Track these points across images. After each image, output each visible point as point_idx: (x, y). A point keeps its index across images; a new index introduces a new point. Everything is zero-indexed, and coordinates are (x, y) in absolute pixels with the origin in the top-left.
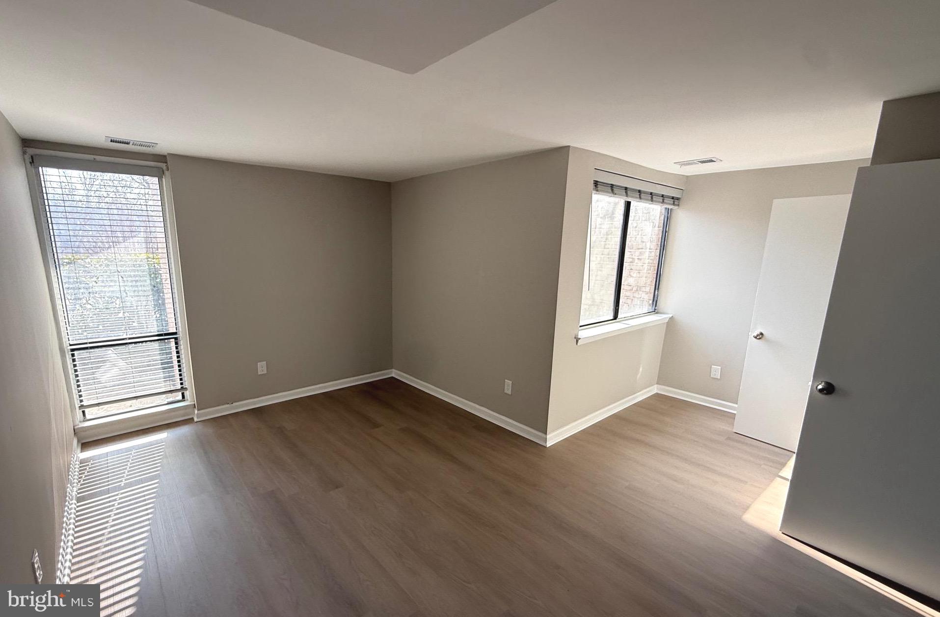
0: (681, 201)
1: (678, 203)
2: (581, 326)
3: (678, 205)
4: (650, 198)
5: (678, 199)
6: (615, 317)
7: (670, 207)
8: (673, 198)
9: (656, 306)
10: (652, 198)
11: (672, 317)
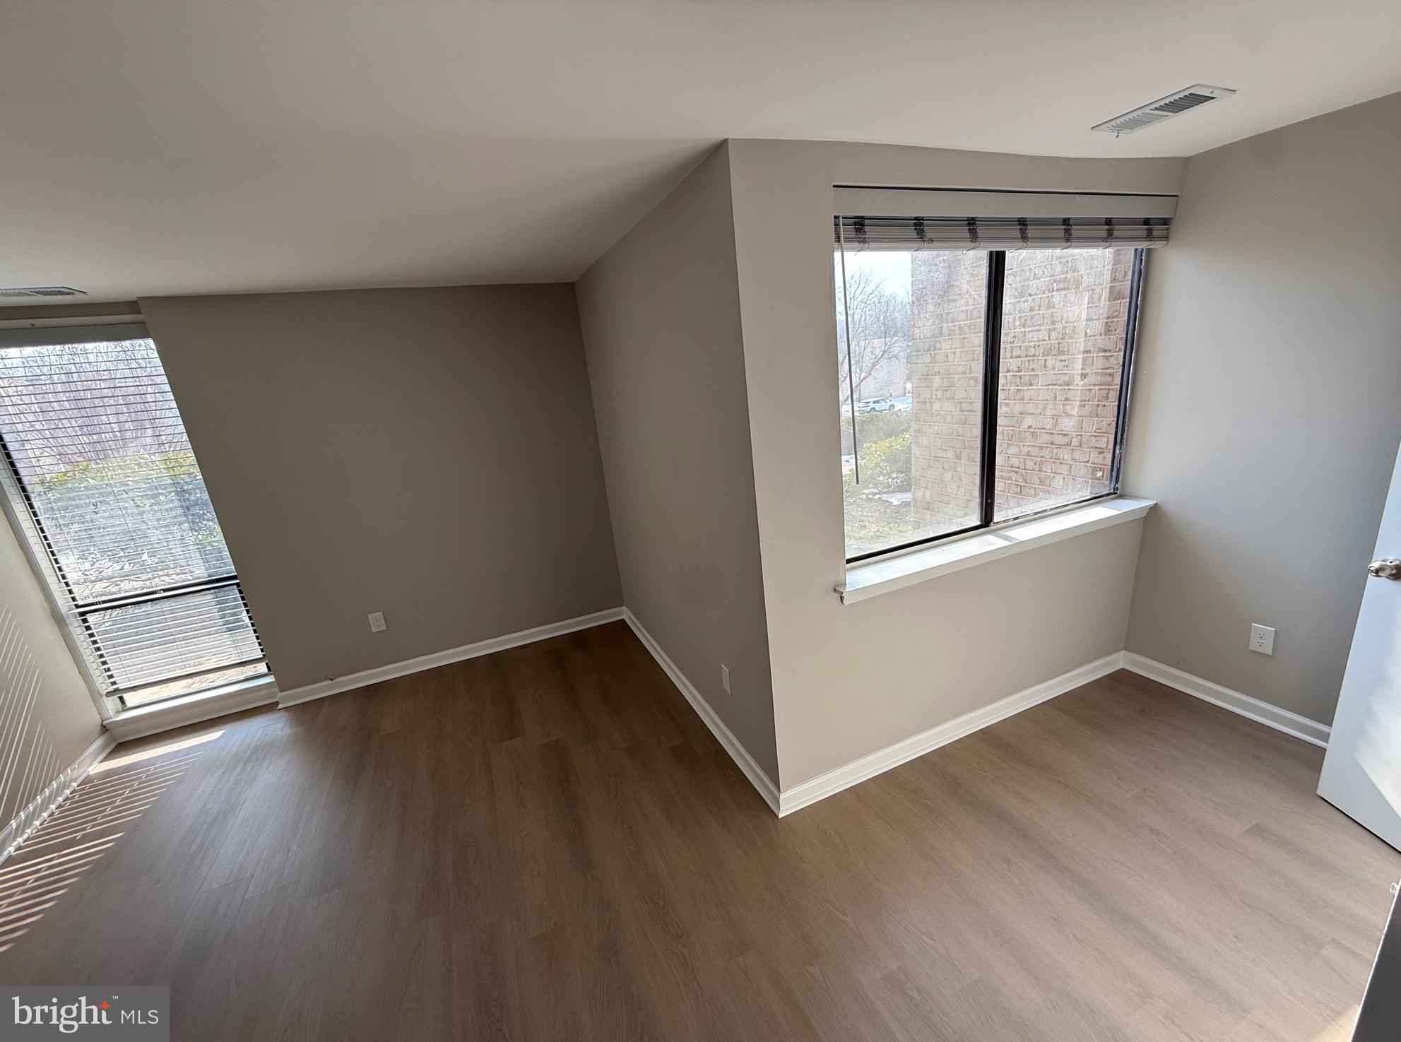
0: (1173, 227)
1: (1163, 233)
2: (849, 561)
3: (1166, 238)
4: (1062, 234)
5: (1165, 222)
6: (987, 520)
7: (1143, 245)
8: (1147, 222)
9: (1117, 482)
10: (1067, 231)
11: (1156, 504)
